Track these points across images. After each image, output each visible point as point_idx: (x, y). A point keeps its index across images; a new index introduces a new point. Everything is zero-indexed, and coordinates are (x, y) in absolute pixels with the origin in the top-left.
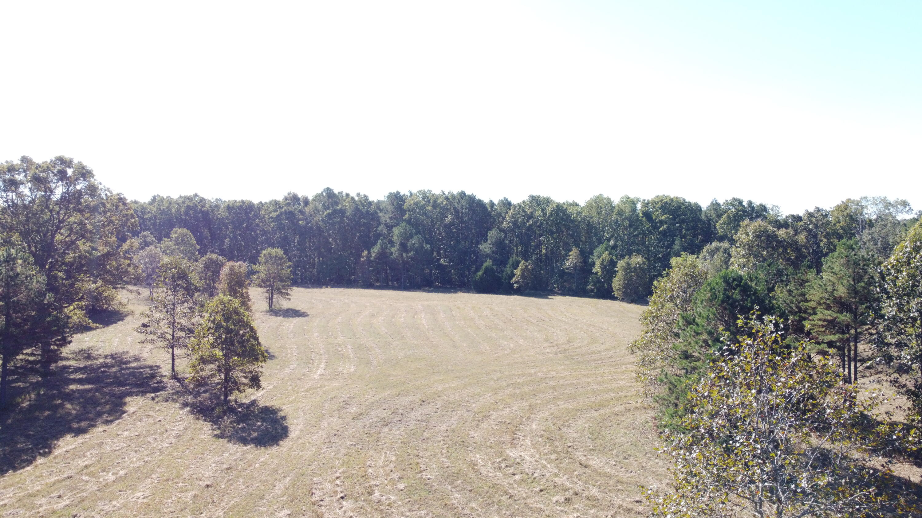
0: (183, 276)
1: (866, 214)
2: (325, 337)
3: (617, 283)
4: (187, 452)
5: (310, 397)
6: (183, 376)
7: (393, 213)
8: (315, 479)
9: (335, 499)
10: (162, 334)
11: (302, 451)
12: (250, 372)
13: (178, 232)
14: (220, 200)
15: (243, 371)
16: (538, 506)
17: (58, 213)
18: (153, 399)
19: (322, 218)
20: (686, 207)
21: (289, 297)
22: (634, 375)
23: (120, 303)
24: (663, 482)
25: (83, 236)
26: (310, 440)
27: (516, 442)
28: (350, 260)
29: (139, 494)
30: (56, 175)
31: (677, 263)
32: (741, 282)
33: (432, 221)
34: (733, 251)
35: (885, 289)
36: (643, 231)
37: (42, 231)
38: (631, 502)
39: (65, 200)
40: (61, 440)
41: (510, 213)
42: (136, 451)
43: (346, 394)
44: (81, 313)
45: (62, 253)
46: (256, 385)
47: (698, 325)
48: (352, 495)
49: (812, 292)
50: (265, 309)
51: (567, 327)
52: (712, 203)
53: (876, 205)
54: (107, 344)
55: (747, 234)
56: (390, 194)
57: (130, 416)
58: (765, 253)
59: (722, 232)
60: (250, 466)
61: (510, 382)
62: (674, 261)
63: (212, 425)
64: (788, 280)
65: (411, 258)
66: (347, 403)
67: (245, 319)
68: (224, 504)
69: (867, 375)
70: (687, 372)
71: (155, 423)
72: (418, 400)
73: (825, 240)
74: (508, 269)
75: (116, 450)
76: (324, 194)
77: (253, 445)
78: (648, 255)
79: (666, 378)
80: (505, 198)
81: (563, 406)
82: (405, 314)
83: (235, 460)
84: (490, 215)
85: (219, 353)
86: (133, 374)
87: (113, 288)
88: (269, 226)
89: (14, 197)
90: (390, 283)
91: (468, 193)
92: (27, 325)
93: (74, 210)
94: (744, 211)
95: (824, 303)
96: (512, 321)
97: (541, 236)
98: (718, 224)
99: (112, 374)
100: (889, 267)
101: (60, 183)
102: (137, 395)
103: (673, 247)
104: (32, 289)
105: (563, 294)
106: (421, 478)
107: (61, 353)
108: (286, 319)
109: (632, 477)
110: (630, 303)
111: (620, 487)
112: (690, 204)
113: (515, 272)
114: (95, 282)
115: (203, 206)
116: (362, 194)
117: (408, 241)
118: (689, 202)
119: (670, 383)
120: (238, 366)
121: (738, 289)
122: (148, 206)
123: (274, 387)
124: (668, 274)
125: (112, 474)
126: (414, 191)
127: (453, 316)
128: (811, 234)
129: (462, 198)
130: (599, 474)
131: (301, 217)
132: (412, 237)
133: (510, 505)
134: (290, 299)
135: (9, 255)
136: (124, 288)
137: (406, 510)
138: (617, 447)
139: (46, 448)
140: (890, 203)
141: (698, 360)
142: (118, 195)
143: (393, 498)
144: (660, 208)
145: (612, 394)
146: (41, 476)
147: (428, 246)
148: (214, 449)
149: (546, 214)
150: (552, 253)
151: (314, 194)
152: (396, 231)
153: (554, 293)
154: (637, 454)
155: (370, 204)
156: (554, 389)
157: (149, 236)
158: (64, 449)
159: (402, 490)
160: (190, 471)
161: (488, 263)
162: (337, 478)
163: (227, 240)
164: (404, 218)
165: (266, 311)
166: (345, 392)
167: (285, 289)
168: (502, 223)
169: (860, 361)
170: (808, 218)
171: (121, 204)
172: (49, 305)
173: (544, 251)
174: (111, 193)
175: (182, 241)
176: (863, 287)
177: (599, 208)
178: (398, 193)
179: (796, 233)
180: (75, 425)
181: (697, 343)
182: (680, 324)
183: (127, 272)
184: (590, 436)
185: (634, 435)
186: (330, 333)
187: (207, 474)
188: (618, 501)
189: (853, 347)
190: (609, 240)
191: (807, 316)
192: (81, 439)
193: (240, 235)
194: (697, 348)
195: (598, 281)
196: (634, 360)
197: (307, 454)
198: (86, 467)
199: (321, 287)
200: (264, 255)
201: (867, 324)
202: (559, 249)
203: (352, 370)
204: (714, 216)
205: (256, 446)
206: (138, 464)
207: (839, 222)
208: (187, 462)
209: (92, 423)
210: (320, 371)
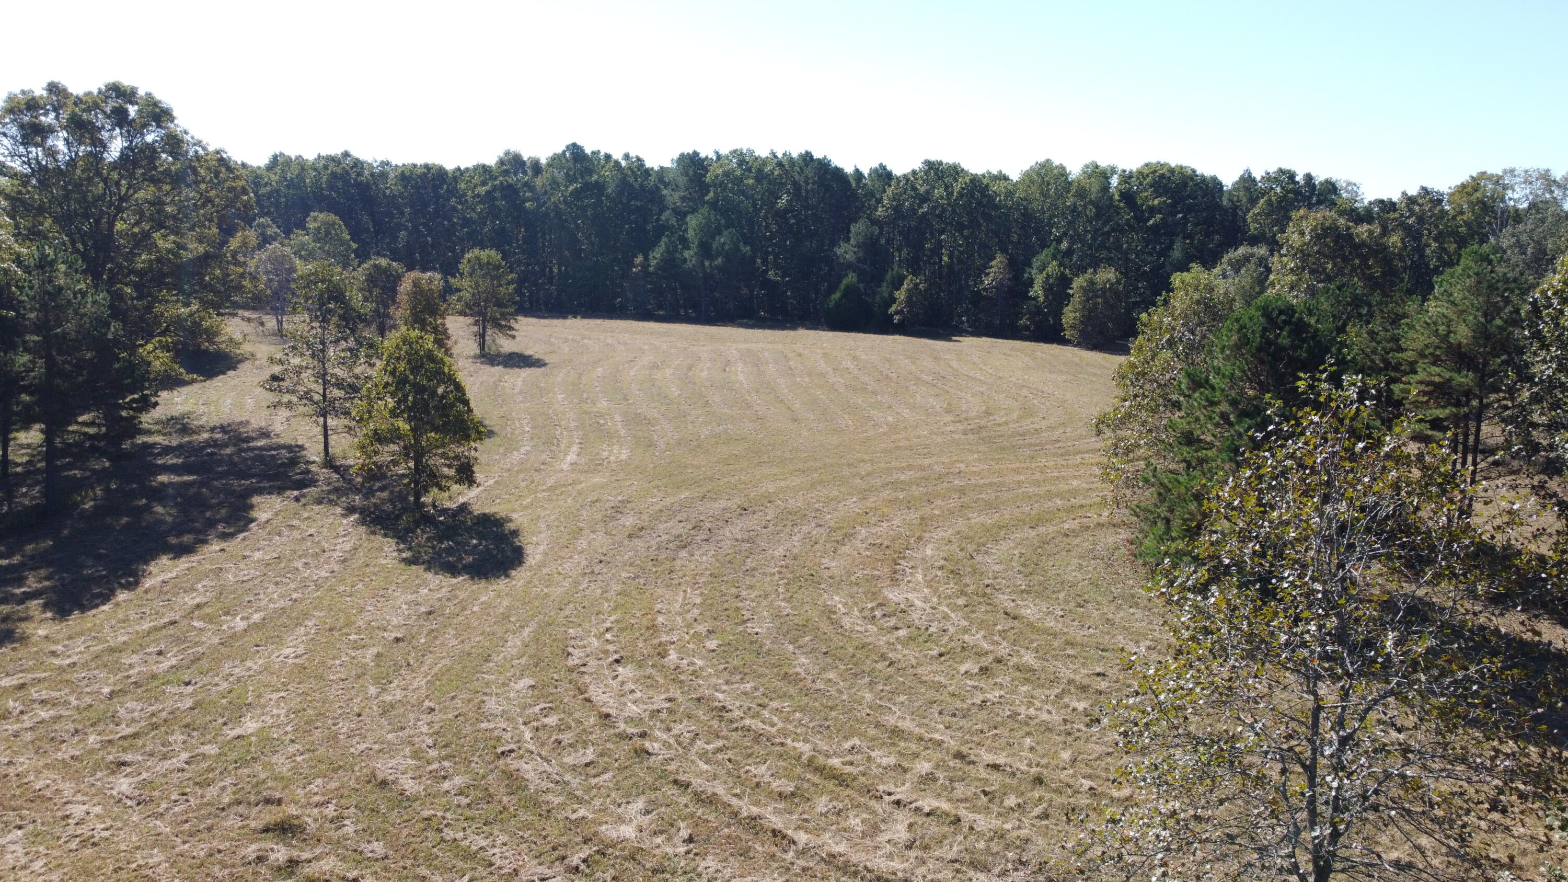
0: (336, 294)
1: (1510, 199)
2: (576, 401)
3: (1070, 315)
4: (360, 586)
5: (557, 500)
6: (343, 462)
7: (687, 189)
8: (571, 631)
9: (604, 663)
10: (306, 393)
11: (547, 587)
12: (457, 457)
13: (318, 219)
14: (388, 163)
15: (444, 456)
16: (936, 679)
17: (118, 184)
18: (297, 499)
19: (565, 197)
20: (1196, 185)
21: (513, 333)
22: (1097, 471)
23: (231, 340)
24: (1142, 644)
25: (161, 226)
26: (560, 569)
27: (900, 577)
28: (613, 270)
29: (287, 651)
30: (108, 117)
31: (1183, 282)
32: (1293, 316)
33: (754, 205)
34: (1274, 262)
35: (1539, 331)
36: (1118, 225)
37: (94, 214)
38: (1089, 676)
39: (127, 160)
40: (153, 563)
41: (890, 191)
42: (277, 584)
43: (616, 496)
44: (165, 356)
45: (128, 253)
46: (467, 479)
47: (1213, 388)
48: (632, 657)
49: (1412, 335)
50: (472, 353)
51: (984, 388)
52: (1242, 178)
53: (1531, 183)
54: (212, 408)
55: (1302, 234)
56: (682, 155)
57: (263, 526)
58: (1330, 266)
59: (1256, 229)
60: (464, 609)
61: (888, 480)
62: (1177, 279)
63: (397, 543)
64: (1371, 315)
65: (718, 268)
66: (618, 510)
67: (446, 370)
68: (426, 668)
69: (1493, 475)
70: (1189, 467)
71: (303, 539)
72: (735, 506)
73: (1434, 245)
74: (884, 289)
75: (243, 581)
76: (568, 154)
77: (466, 577)
78: (1126, 269)
79: (1154, 476)
80: (881, 165)
81: (977, 520)
82: (709, 365)
83: (440, 600)
84: (854, 195)
85: (403, 425)
86: (261, 459)
87: (219, 314)
88: (474, 210)
89: (40, 154)
90: (682, 312)
91: (817, 155)
92: (82, 375)
93: (145, 180)
94: (1297, 192)
95: (1431, 354)
96: (891, 379)
97: (942, 233)
98: (1251, 213)
99: (226, 458)
100: (1550, 293)
101: (118, 130)
102: (269, 493)
103: (1170, 253)
104: (85, 315)
105: (977, 333)
106: (745, 631)
107: (140, 422)
108: (508, 370)
109: (1090, 636)
110: (1092, 350)
111: (1070, 652)
112: (1204, 179)
113: (897, 294)
114: (187, 305)
115: (359, 174)
116: (633, 154)
117: (713, 238)
118: (1203, 176)
119: (1161, 484)
120: (437, 447)
121: (1287, 328)
122: (265, 173)
123: (496, 482)
124: (1166, 303)
125: (242, 619)
126: (724, 151)
127: (790, 368)
128: (1412, 234)
129: (807, 165)
130: (1038, 631)
131: (528, 194)
132: (720, 233)
133: (890, 677)
134: (514, 337)
135: (44, 256)
136: (236, 315)
137: (721, 681)
138: (1067, 588)
139: (130, 576)
140: (1555, 181)
141: (1210, 446)
142: (218, 152)
143: (700, 663)
144: (1151, 186)
145: (1059, 502)
146: (126, 620)
147: (748, 248)
148: (404, 581)
149: (952, 194)
150: (960, 261)
151: (550, 154)
152: (693, 221)
153: (962, 332)
154: (1099, 599)
155: (648, 172)
156: (962, 491)
157: (269, 226)
158: (160, 579)
159: (713, 651)
160: (367, 616)
161: (851, 278)
162: (607, 630)
163: (403, 233)
164: (707, 198)
165: (475, 357)
166: (614, 493)
167: (505, 319)
168: (876, 209)
169: (1483, 452)
170: (1407, 205)
171: (223, 170)
172: (116, 341)
173: (945, 259)
174: (204, 149)
175: (326, 236)
176: (1499, 327)
177: (1045, 183)
178: (696, 154)
179: (1385, 232)
180: (173, 540)
181: (1210, 418)
182: (1183, 386)
183: (239, 288)
184: (1022, 569)
185: (1095, 569)
186: (585, 396)
187: (395, 621)
188: (1066, 673)
189: (1473, 430)
190: (1059, 241)
191: (1398, 375)
192: (184, 563)
193: (424, 225)
194: (1209, 426)
195: (1038, 311)
196: (1098, 446)
197: (556, 592)
198: (198, 606)
199: (565, 317)
200: (469, 261)
201: (1502, 391)
202: (972, 255)
203: (623, 457)
204: (1244, 200)
205: (472, 578)
206: (281, 604)
207: (1462, 213)
208: (361, 602)
209: (201, 537)
210: (571, 458)
